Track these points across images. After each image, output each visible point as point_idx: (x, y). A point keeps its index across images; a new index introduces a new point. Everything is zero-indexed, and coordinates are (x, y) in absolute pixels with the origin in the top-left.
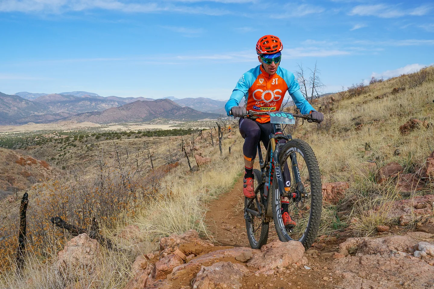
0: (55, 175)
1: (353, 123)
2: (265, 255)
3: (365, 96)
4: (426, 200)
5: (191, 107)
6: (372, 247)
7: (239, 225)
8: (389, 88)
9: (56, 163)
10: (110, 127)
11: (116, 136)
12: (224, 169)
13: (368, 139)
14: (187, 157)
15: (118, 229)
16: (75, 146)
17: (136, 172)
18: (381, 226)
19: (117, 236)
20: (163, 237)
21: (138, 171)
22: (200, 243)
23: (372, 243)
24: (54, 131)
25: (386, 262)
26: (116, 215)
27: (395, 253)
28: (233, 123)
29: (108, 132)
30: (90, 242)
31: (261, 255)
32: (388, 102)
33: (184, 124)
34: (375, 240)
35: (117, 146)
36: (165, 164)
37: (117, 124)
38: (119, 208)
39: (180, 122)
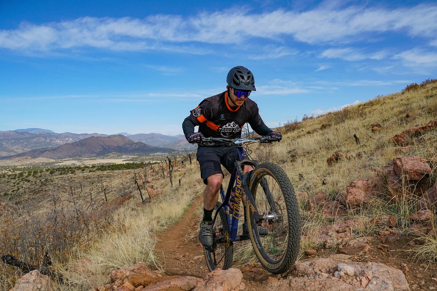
0: (8, 211)
1: (289, 156)
2: (207, 284)
3: (299, 131)
4: (346, 225)
5: (144, 142)
6: (300, 270)
7: (187, 254)
8: (318, 124)
9: (8, 198)
10: (64, 162)
11: (70, 171)
12: (175, 200)
13: (301, 170)
14: (140, 190)
15: (70, 264)
16: (29, 181)
17: (90, 205)
18: (309, 250)
19: (69, 270)
20: (115, 269)
21: (91, 204)
22: (148, 274)
23: (301, 266)
24: (8, 167)
25: (311, 283)
26: (69, 249)
27: (319, 275)
28: (183, 157)
29: (62, 167)
30: (41, 278)
31: (204, 284)
32: (317, 137)
33: (137, 158)
34: (303, 264)
35: (71, 180)
36: (118, 196)
37: (71, 159)
38: (72, 242)
39: (133, 156)
